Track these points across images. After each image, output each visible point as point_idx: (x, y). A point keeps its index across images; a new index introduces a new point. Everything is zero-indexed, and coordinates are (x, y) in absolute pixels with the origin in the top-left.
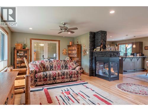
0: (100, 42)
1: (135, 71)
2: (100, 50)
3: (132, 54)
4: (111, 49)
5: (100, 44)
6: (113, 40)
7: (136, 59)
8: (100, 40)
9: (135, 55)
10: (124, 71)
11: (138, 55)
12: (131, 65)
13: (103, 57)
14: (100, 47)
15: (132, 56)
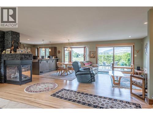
0: (11, 43)
1: (51, 71)
2: (11, 52)
3: (49, 57)
4: (22, 52)
5: (10, 46)
6: (33, 43)
7: (51, 61)
8: (11, 42)
9: (51, 58)
10: (41, 72)
11: (53, 57)
12: (47, 66)
13: (13, 60)
14: (10, 49)
15: (49, 59)
